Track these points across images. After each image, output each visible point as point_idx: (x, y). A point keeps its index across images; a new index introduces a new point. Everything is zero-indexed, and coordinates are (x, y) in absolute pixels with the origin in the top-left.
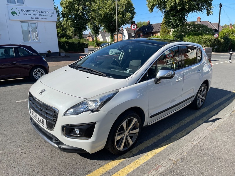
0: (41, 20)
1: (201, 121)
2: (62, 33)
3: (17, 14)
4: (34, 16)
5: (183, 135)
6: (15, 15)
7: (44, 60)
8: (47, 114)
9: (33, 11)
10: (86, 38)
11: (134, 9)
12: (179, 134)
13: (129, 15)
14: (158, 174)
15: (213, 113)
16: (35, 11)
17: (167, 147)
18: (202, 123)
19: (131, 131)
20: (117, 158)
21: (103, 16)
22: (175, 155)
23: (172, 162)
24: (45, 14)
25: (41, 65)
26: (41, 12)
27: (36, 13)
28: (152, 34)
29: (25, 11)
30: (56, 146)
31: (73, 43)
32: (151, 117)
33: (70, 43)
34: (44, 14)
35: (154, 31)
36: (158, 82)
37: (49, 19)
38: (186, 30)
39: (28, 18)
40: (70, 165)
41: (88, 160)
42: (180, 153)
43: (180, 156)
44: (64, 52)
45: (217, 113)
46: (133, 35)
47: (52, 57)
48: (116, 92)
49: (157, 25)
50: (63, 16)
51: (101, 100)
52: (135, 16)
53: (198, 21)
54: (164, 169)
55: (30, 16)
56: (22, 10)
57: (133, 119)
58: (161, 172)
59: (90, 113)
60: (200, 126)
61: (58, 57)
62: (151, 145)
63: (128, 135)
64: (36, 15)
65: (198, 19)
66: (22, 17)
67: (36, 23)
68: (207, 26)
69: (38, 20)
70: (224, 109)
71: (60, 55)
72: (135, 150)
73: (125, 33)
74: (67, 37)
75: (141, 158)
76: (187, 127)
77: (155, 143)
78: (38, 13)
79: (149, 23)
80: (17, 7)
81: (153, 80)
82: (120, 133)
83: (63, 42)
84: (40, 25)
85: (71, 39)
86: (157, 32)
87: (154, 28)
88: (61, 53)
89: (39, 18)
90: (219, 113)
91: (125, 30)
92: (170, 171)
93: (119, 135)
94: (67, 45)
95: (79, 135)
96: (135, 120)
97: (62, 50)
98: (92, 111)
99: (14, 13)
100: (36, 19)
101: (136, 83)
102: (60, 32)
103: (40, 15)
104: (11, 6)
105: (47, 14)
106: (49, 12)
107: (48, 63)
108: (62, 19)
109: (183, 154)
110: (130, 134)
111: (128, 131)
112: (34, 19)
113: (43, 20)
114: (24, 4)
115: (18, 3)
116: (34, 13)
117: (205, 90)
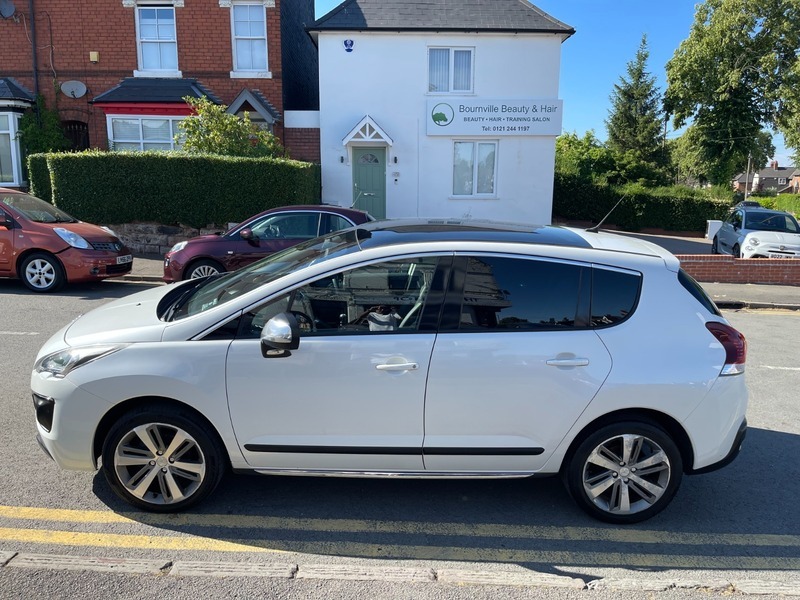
0: (510, 133)
1: (524, 554)
3: (446, 120)
4: (492, 124)
6: (442, 123)
9: (492, 109)
16: (496, 109)
19: (177, 460)
24: (526, 116)
26: (516, 110)
27: (499, 114)
29: (470, 109)
32: (250, 447)
34: (522, 115)
39: (475, 129)
55: (480, 124)
56: (462, 109)
57: (175, 431)
59: (51, 376)
63: (167, 470)
64: (499, 119)
66: (458, 126)
67: (496, 143)
69: (502, 133)
74: (650, 179)
78: (505, 115)
80: (449, 100)
82: (130, 450)
83: (628, 198)
84: (506, 149)
85: (662, 188)
89: (506, 129)
93: (128, 454)
94: (640, 209)
96: (182, 434)
99: (438, 118)
100: (497, 133)
102: (629, 163)
103: (511, 119)
104: (435, 98)
105: (531, 115)
108: (661, 117)
110: (177, 469)
112: (492, 132)
113: (517, 132)
114: (471, 90)
115: (454, 89)
116: (493, 115)
117: (657, 455)
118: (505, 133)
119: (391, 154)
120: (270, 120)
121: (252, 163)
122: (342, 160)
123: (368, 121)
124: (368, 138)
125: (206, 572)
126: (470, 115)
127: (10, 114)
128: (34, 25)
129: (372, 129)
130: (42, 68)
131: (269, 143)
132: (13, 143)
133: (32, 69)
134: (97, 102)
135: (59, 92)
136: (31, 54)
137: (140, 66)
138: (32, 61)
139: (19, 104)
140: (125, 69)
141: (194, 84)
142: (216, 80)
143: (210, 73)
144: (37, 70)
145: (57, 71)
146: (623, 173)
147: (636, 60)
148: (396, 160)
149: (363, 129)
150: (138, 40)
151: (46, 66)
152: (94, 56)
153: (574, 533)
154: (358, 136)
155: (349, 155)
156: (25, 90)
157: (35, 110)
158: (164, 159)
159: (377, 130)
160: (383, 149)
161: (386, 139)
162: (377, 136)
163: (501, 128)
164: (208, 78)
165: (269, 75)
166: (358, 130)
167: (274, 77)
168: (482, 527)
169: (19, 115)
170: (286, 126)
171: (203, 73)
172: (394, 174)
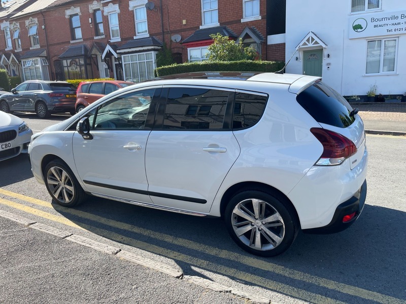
3: (362, 28)
4: (393, 27)
5: (112, 238)
6: (359, 30)
9: (394, 18)
16: (397, 18)
19: (66, 184)
22: (44, 227)
23: (26, 224)
27: (399, 20)
29: (378, 20)
39: (382, 31)
55: (386, 28)
56: (373, 20)
64: (399, 23)
66: (370, 31)
67: (397, 39)
69: (401, 32)
78: (403, 20)
80: (364, 16)
89: (404, 29)
99: (357, 27)
100: (397, 32)
101: (64, 130)
104: (355, 16)
112: (393, 33)
114: (380, 8)
115: (368, 8)
116: (395, 21)
117: (274, 215)
119: (325, 53)
120: (258, 41)
121: (236, 63)
122: (297, 59)
123: (311, 35)
124: (310, 45)
125: (40, 228)
126: (378, 23)
127: (153, 52)
128: (162, 11)
129: (313, 39)
130: (165, 31)
131: (249, 53)
132: (154, 65)
133: (162, 31)
134: (184, 43)
135: (171, 41)
136: (161, 25)
137: (203, 23)
138: (161, 28)
139: (156, 47)
140: (196, 26)
141: (225, 28)
142: (235, 25)
143: (232, 21)
144: (163, 32)
145: (170, 31)
148: (328, 56)
149: (308, 40)
150: (202, 11)
151: (166, 29)
152: (184, 22)
153: (224, 254)
154: (305, 44)
155: (301, 55)
156: (159, 41)
157: (162, 49)
158: (199, 65)
159: (316, 39)
160: (321, 50)
161: (321, 44)
162: (316, 43)
163: (400, 30)
164: (231, 24)
165: (260, 18)
166: (305, 41)
167: (262, 18)
168: (180, 240)
169: (156, 52)
170: (268, 44)
171: (229, 22)
172: (329, 64)
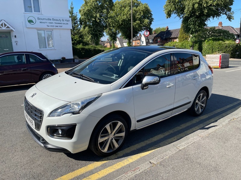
0: (57, 28)
1: (197, 127)
2: (78, 39)
3: (33, 22)
4: (50, 25)
5: (173, 141)
6: (32, 23)
7: (54, 66)
8: (36, 115)
9: (49, 19)
10: (104, 44)
11: (152, 15)
12: (170, 140)
13: (146, 21)
14: (134, 175)
15: (213, 120)
16: (50, 20)
17: (154, 152)
18: (197, 129)
19: (117, 134)
20: (102, 160)
21: (120, 22)
22: (157, 159)
23: (151, 165)
24: (61, 22)
25: (50, 71)
26: (57, 20)
27: (52, 21)
28: (170, 40)
29: (42, 19)
30: (42, 145)
31: (89, 49)
32: (138, 121)
33: (86, 49)
34: (59, 22)
35: (172, 36)
36: (145, 88)
37: (64, 26)
38: (206, 36)
39: (44, 26)
40: (56, 164)
41: (74, 160)
42: (162, 157)
43: (161, 160)
44: (78, 58)
45: (216, 121)
46: (151, 41)
47: (66, 64)
48: (98, 96)
49: (176, 30)
50: (81, 24)
51: (82, 103)
52: (152, 23)
53: (219, 26)
54: (141, 171)
55: (46, 24)
56: (39, 19)
57: (118, 123)
58: (137, 173)
59: (71, 115)
60: (194, 133)
61: (72, 63)
62: (137, 149)
63: (113, 139)
64: (52, 23)
65: (219, 24)
66: (38, 25)
67: (52, 31)
68: (229, 31)
70: (225, 117)
71: (74, 61)
72: (120, 153)
73: (143, 39)
74: (84, 44)
75: (125, 160)
76: (180, 133)
77: (142, 147)
78: (54, 22)
79: (168, 28)
80: (33, 15)
81: (140, 85)
82: (103, 135)
83: (79, 49)
84: (56, 33)
85: (87, 46)
86: (176, 38)
87: (173, 34)
88: (75, 60)
90: (218, 120)
91: (143, 36)
92: (147, 173)
93: (102, 137)
94: (83, 52)
95: (61, 136)
96: (120, 123)
97: (76, 57)
98: (74, 113)
99: (30, 21)
100: (52, 27)
101: (120, 89)
102: (77, 39)
103: (56, 23)
104: (28, 14)
105: (62, 22)
106: (64, 20)
107: (58, 69)
108: (80, 26)
109: (165, 158)
110: (116, 137)
111: (113, 134)
112: (50, 27)
113: (58, 28)
114: (41, 12)
115: (34, 12)
116: (50, 21)
118: (55, 27)
119: (13, 34)
123: (3, 21)
124: (4, 28)
126: (41, 21)
129: (5, 25)
146: (76, 42)
147: (70, 9)
148: (15, 36)
149: (2, 25)
153: (196, 120)
159: (8, 25)
160: (10, 32)
161: (12, 28)
162: (8, 27)
163: (53, 26)
172: (16, 42)
